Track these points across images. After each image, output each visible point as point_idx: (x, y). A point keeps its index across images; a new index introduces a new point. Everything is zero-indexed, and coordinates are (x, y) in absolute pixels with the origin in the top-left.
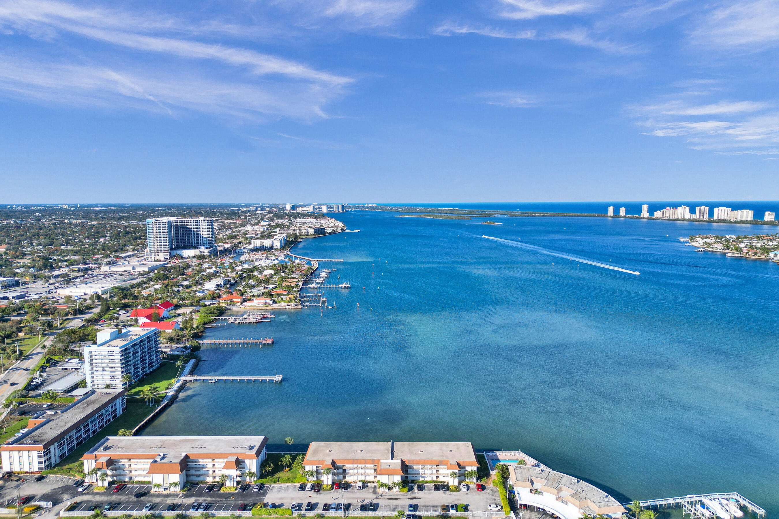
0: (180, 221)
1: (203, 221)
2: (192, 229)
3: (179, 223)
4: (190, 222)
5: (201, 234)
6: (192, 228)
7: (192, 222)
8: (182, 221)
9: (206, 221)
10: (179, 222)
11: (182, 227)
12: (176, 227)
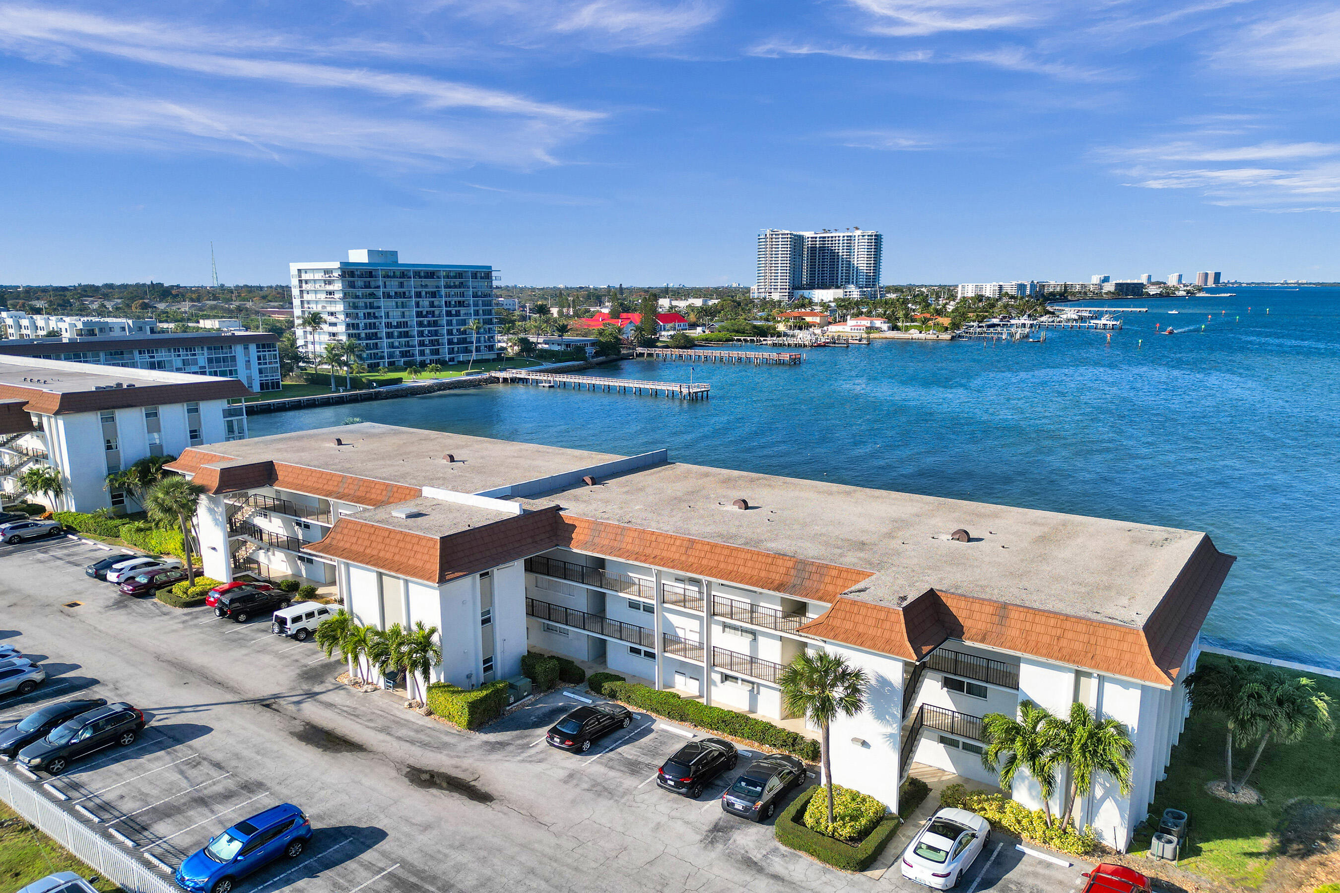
0: (820, 237)
1: (860, 237)
2: (840, 254)
3: (818, 243)
4: (837, 238)
5: (855, 263)
6: (840, 251)
7: (841, 238)
8: (824, 237)
9: (866, 237)
10: (818, 239)
11: (822, 249)
12: (813, 249)
